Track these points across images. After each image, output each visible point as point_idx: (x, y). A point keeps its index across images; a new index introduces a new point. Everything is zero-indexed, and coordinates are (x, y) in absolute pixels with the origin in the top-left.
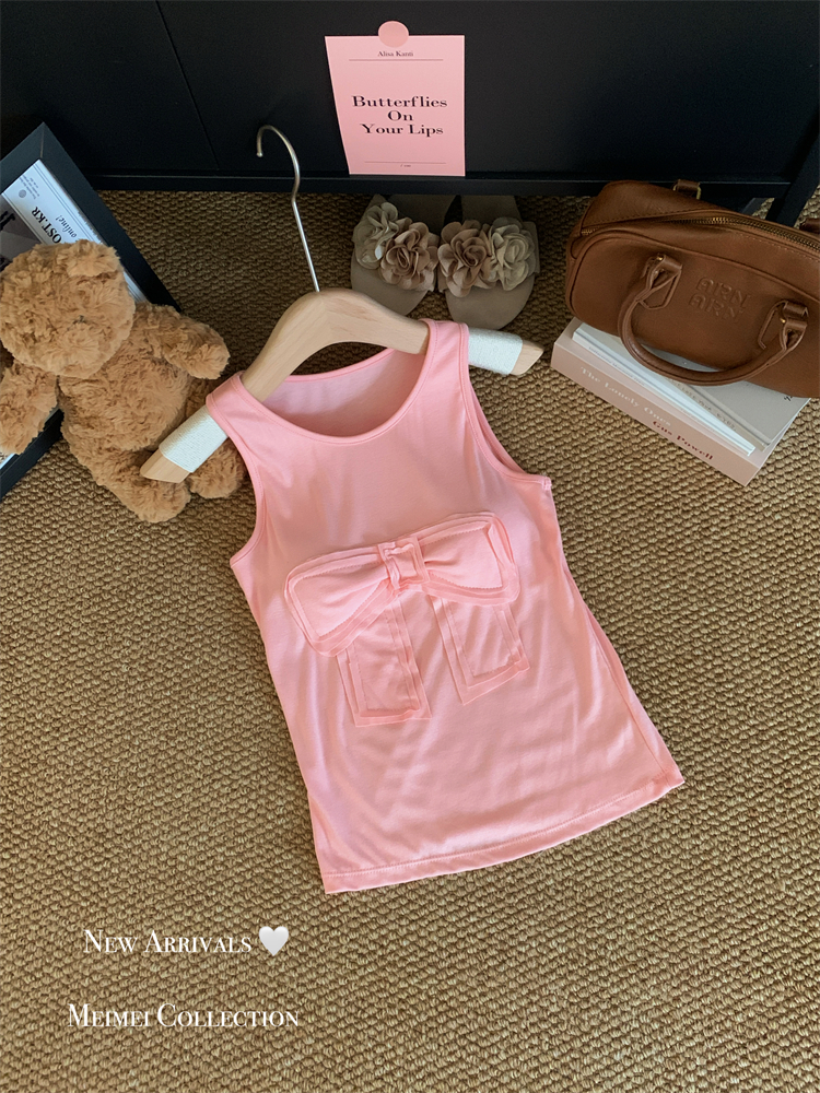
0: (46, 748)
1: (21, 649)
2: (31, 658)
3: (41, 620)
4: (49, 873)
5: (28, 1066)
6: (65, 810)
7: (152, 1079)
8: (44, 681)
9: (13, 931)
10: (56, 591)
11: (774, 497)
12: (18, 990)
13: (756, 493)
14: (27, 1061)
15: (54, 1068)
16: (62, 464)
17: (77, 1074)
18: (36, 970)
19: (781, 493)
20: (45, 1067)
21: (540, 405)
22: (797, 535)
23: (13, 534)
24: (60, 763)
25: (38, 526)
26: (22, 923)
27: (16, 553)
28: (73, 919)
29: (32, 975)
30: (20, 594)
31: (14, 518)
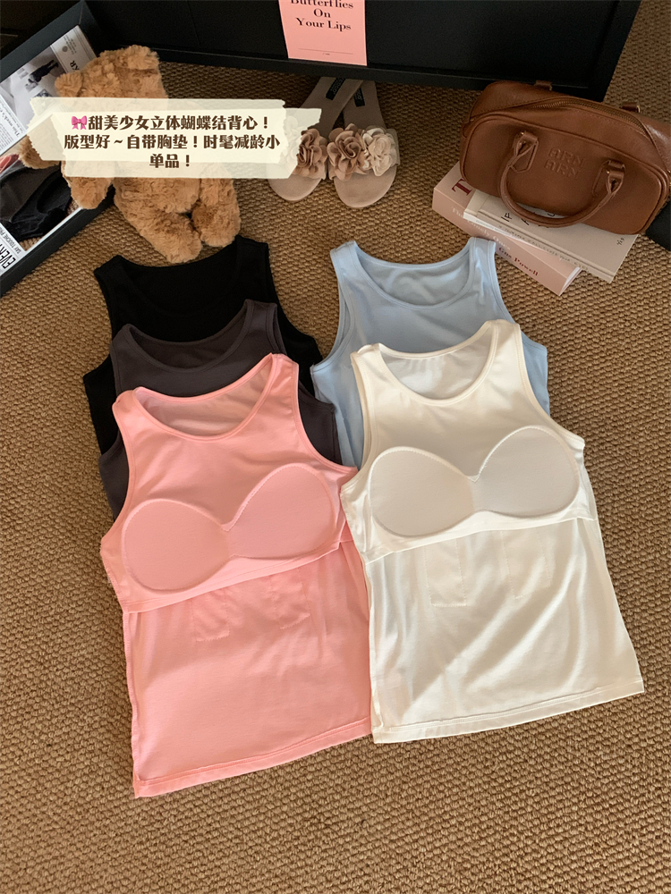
0: (46, 435)
1: (36, 370)
2: (41, 377)
3: (51, 353)
4: (39, 515)
5: (14, 635)
6: (55, 477)
7: (96, 650)
8: (49, 392)
9: (12, 550)
10: (63, 334)
11: (565, 315)
12: (12, 587)
13: (553, 311)
14: (14, 631)
15: (32, 638)
16: (77, 252)
17: (46, 643)
18: (26, 576)
19: (570, 313)
20: (25, 636)
21: (411, 240)
22: (577, 341)
23: (38, 295)
24: (55, 445)
25: (55, 291)
26: (19, 546)
27: (38, 308)
28: (53, 546)
29: (22, 578)
30: (38, 335)
31: (39, 284)
